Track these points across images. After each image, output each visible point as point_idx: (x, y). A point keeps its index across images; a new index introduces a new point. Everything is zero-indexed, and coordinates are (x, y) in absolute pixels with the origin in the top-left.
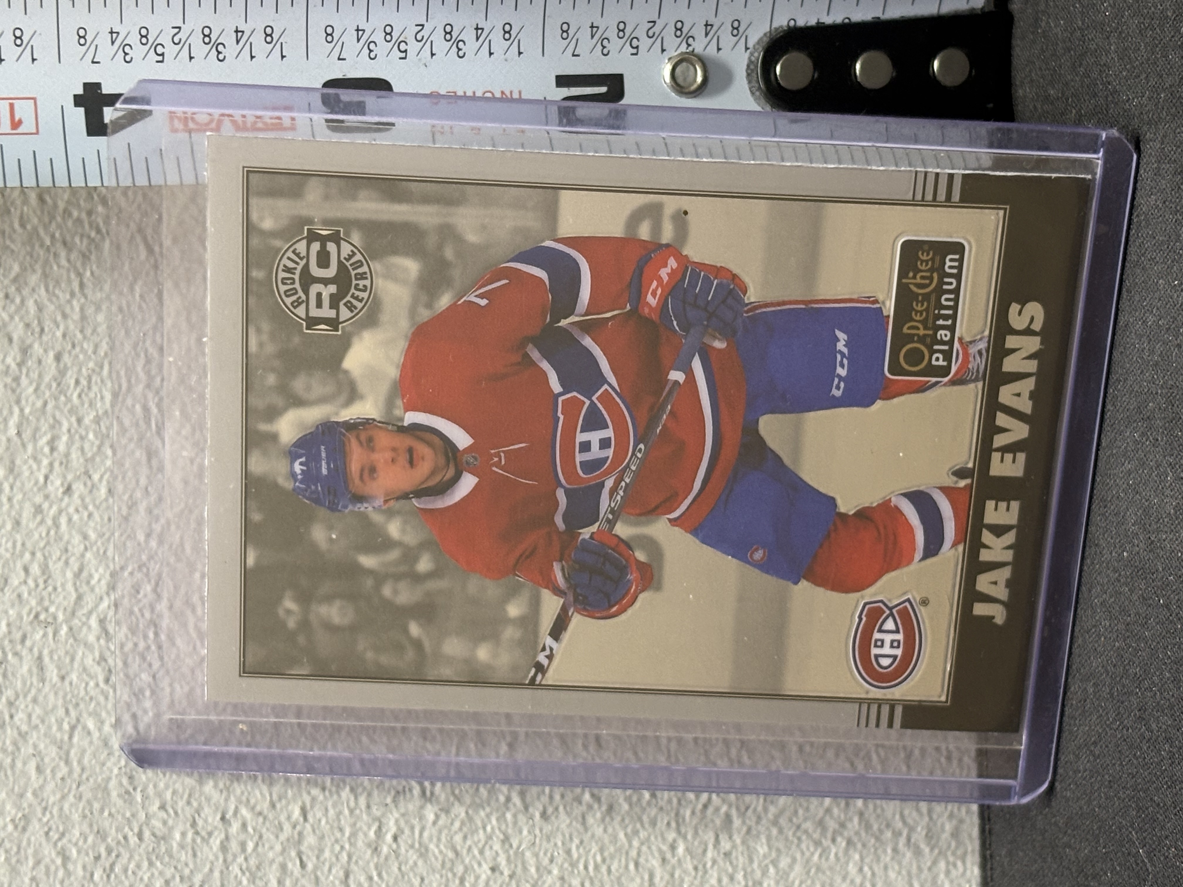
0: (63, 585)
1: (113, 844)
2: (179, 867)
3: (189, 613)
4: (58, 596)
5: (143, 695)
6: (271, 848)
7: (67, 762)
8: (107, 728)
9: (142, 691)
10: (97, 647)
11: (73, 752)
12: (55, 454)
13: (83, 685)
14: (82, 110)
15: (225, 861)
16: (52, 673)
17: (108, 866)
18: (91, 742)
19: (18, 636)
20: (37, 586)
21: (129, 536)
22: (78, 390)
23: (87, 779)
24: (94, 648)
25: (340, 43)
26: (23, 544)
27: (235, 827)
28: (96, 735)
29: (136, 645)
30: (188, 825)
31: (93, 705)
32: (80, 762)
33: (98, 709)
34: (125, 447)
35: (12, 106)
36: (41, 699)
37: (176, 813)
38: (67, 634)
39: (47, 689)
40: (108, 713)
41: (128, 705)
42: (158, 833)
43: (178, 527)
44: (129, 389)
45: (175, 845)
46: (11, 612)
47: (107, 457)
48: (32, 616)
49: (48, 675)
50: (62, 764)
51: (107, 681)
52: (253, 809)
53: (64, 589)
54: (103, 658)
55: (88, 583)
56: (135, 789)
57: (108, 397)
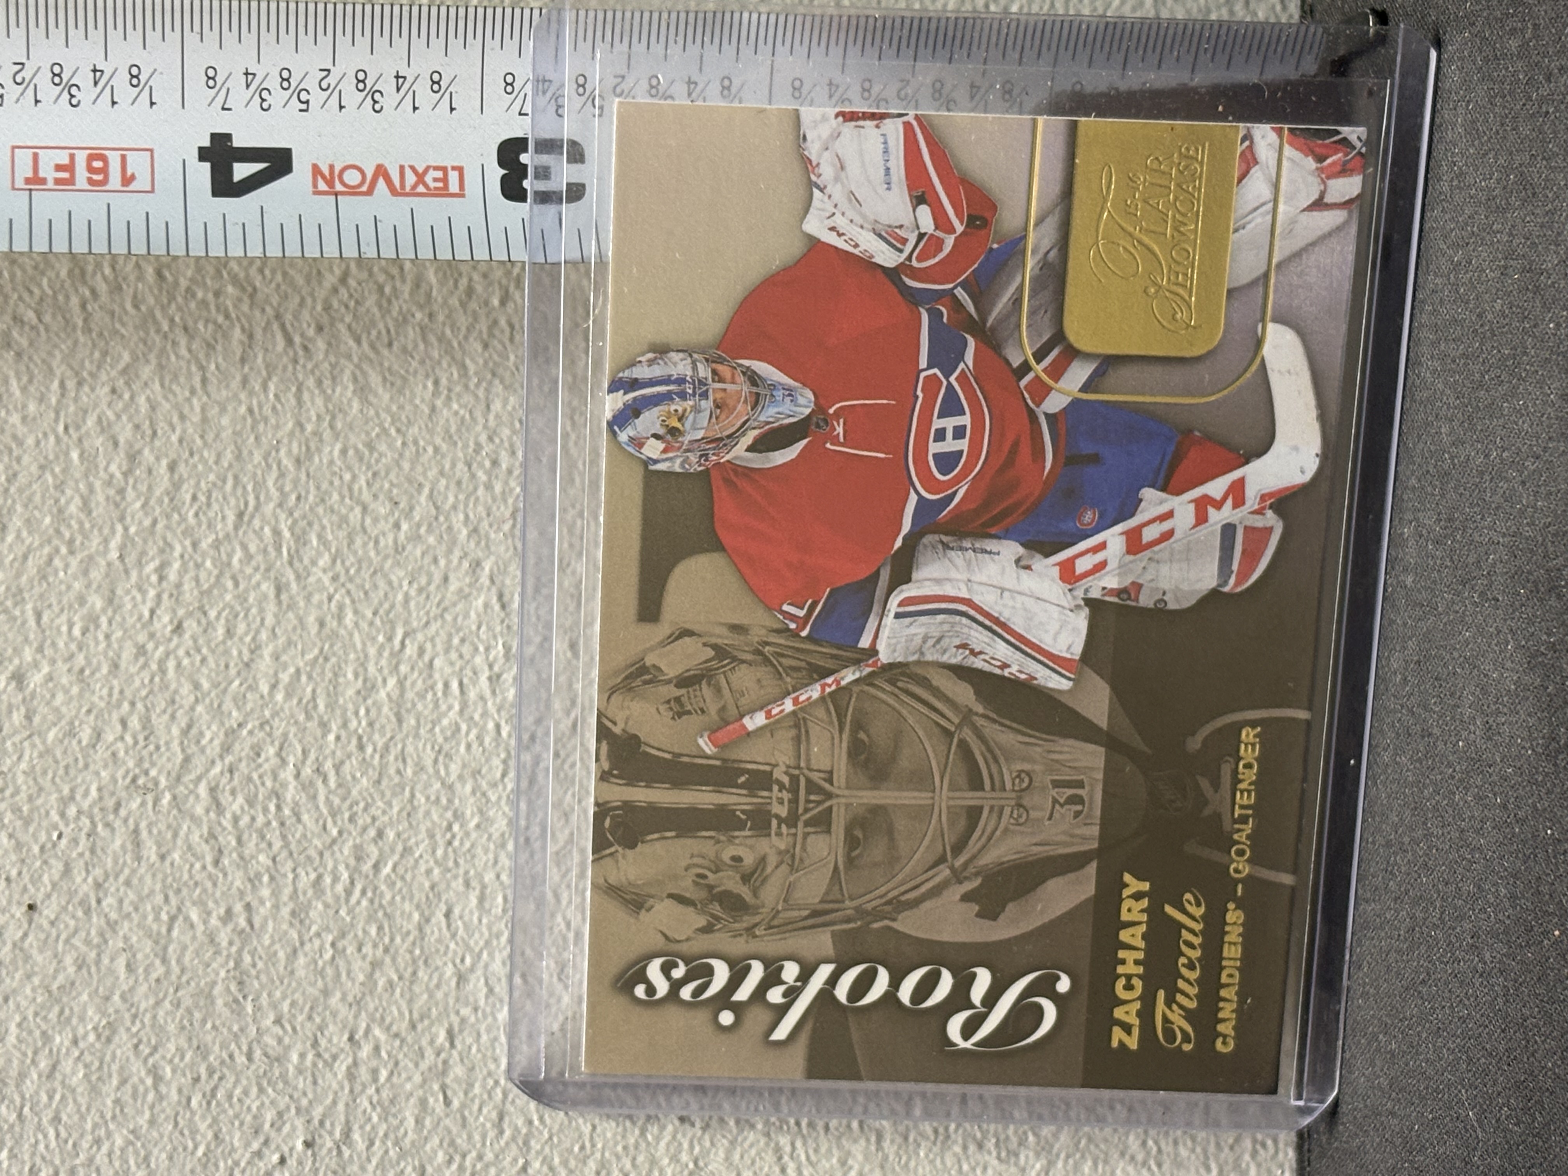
0: (167, 743)
1: (216, 1064)
2: (296, 1096)
3: (319, 783)
4: (160, 756)
5: (261, 882)
6: (409, 1079)
7: (164, 961)
8: (214, 921)
9: (259, 875)
10: (205, 819)
11: (171, 949)
12: (164, 584)
13: (187, 866)
14: (207, 166)
15: (352, 1091)
16: (151, 852)
17: (208, 1089)
18: (194, 938)
19: (110, 803)
20: (136, 743)
21: (250, 688)
22: (195, 507)
23: (188, 983)
24: (201, 821)
25: (522, 95)
26: (121, 692)
27: (365, 1051)
28: (201, 928)
29: (253, 819)
30: (308, 1044)
31: (198, 891)
32: (178, 961)
33: (204, 897)
34: (250, 577)
35: (124, 158)
36: (135, 881)
37: (294, 1029)
38: (170, 803)
39: (142, 870)
40: (216, 902)
41: (242, 893)
42: (271, 1052)
43: (310, 677)
44: (257, 508)
45: (291, 1069)
46: (103, 774)
47: (226, 591)
48: (128, 780)
49: (145, 853)
50: (158, 962)
51: (216, 862)
52: (388, 1029)
53: (168, 749)
54: (212, 836)
55: (198, 742)
56: (245, 997)
57: (231, 517)
